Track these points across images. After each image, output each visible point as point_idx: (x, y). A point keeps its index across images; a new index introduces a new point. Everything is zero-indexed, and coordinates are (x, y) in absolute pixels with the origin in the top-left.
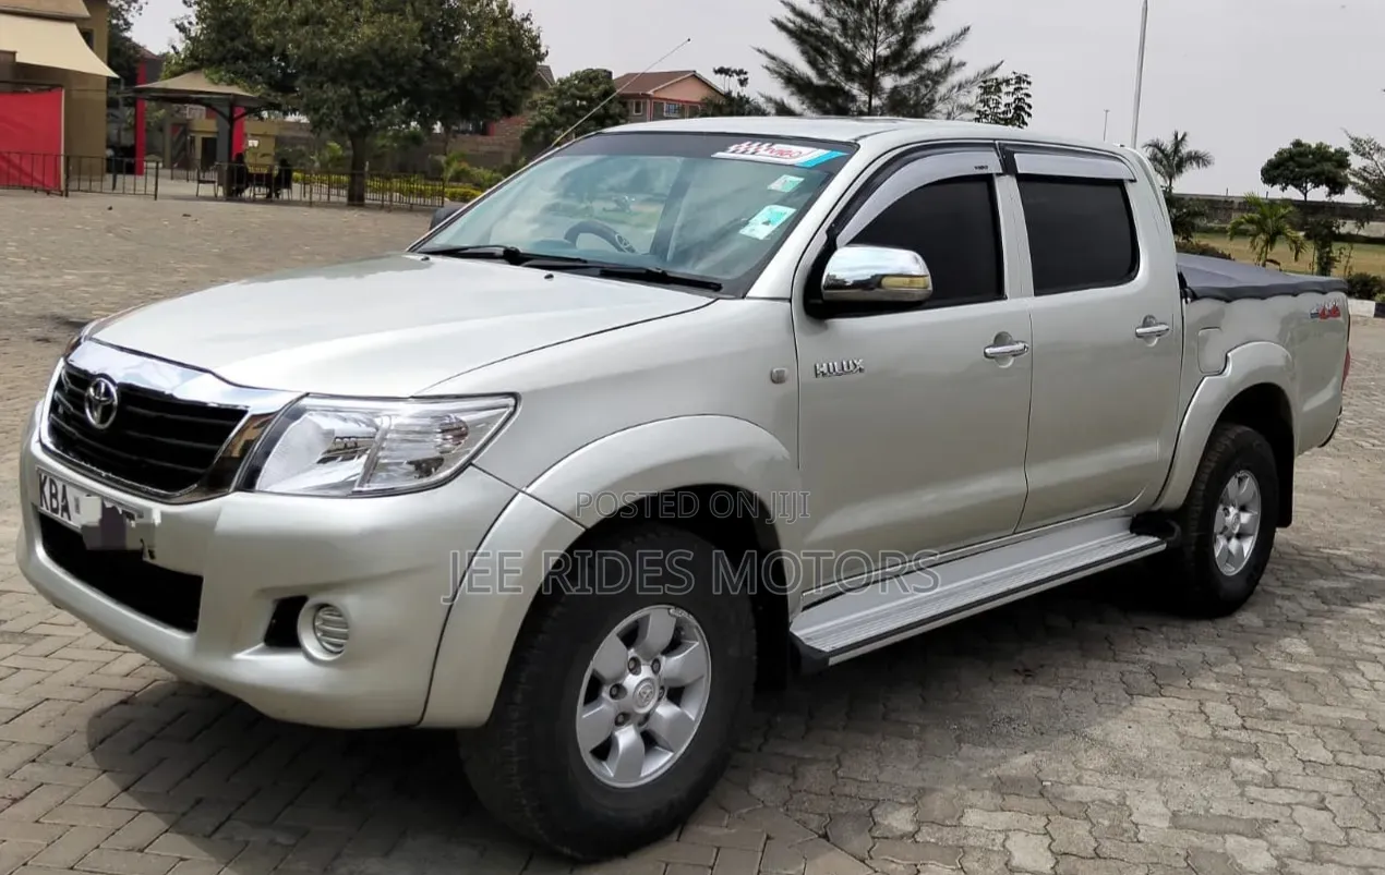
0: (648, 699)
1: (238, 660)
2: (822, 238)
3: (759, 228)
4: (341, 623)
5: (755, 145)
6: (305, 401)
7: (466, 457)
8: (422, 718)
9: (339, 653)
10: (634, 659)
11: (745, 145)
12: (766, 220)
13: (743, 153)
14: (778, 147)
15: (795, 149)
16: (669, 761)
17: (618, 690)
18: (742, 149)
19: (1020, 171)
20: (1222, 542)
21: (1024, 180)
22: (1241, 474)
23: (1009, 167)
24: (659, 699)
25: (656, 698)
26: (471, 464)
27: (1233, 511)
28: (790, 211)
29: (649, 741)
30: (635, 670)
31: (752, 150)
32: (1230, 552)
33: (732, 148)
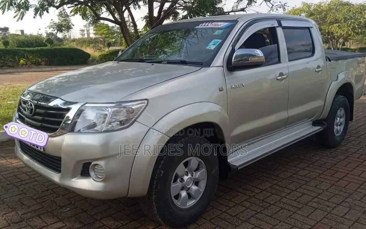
0: (190, 184)
1: (73, 181)
2: (230, 48)
3: (212, 46)
4: (102, 169)
5: (207, 24)
6: (87, 105)
7: (134, 119)
8: (127, 195)
9: (102, 178)
10: (187, 172)
11: (204, 24)
12: (213, 44)
13: (204, 26)
14: (213, 23)
15: (219, 23)
16: (194, 202)
17: (182, 180)
18: (203, 25)
19: (283, 26)
20: (335, 127)
21: (284, 28)
22: (341, 108)
23: (280, 25)
24: (193, 184)
25: (192, 183)
26: (136, 121)
27: (338, 119)
28: (220, 41)
29: (190, 196)
30: (187, 175)
31: (206, 25)
32: (338, 130)
33: (201, 25)
